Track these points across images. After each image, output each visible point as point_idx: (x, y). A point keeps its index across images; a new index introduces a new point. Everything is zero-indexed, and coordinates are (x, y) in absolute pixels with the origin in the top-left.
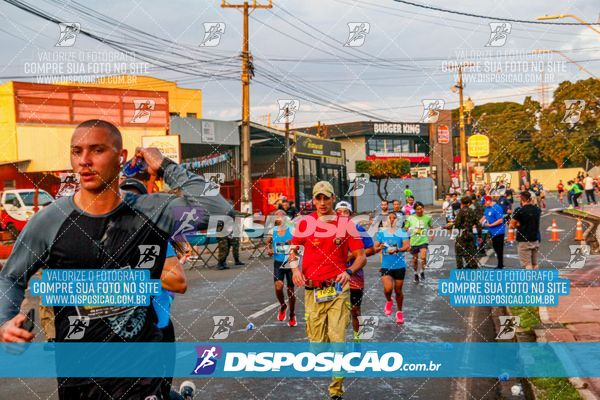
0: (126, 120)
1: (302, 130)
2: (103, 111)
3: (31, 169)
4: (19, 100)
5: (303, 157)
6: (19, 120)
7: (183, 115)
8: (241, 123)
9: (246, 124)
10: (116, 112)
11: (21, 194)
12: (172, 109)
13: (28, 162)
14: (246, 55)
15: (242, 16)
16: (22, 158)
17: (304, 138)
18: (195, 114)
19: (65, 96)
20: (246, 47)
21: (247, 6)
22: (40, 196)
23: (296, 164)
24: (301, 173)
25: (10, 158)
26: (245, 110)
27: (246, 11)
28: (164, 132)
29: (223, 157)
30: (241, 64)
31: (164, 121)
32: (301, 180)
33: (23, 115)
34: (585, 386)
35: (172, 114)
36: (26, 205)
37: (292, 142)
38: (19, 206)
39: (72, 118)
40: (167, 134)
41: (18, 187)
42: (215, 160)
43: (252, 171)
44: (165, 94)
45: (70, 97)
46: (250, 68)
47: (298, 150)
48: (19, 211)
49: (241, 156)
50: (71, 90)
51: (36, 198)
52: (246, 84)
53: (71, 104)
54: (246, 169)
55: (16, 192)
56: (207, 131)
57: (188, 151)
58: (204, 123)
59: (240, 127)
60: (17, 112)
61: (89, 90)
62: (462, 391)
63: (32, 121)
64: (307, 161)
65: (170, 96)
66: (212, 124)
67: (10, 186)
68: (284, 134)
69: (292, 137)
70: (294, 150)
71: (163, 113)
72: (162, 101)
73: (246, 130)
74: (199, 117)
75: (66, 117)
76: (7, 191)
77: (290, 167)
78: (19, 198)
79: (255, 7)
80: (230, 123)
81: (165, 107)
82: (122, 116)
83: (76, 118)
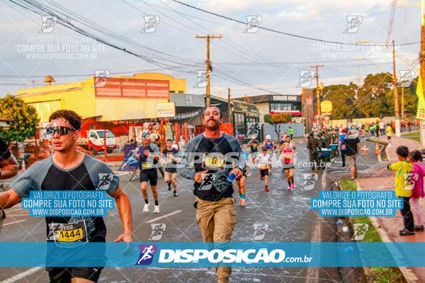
0: (148, 95)
1: (236, 99)
2: (137, 91)
3: (102, 120)
5: (237, 113)
6: (96, 96)
7: (177, 92)
8: (206, 96)
9: (208, 96)
10: (144, 91)
11: (98, 132)
12: (171, 89)
13: (101, 116)
14: (208, 62)
16: (98, 115)
17: (238, 103)
19: (118, 83)
20: (208, 58)
21: (209, 37)
22: (107, 133)
23: (234, 116)
24: (236, 121)
25: (93, 115)
26: (208, 87)
27: (208, 39)
28: (167, 101)
29: (197, 113)
30: (206, 66)
31: (167, 95)
32: (237, 124)
33: (99, 93)
34: (380, 227)
35: (171, 92)
36: (100, 137)
37: (232, 106)
38: (96, 138)
39: (122, 94)
40: (169, 102)
41: (96, 129)
42: (193, 115)
44: (167, 82)
45: (121, 84)
46: (210, 68)
47: (235, 109)
48: (97, 140)
50: (122, 80)
51: (105, 134)
53: (122, 87)
55: (95, 131)
56: (188, 100)
57: (179, 110)
58: (187, 96)
59: (205, 98)
60: (96, 91)
61: (130, 80)
63: (103, 96)
64: (239, 115)
65: (170, 83)
66: (191, 97)
67: (92, 128)
68: (227, 101)
69: (231, 103)
70: (233, 109)
71: (167, 91)
72: (166, 85)
73: (208, 100)
74: (184, 93)
75: (120, 94)
76: (91, 131)
77: (230, 118)
78: (97, 134)
79: (213, 37)
80: (200, 96)
81: (168, 88)
82: (146, 93)
83: (124, 94)
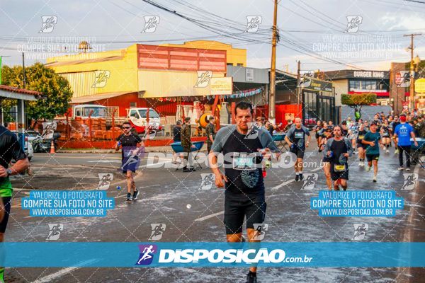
0: (201, 67)
2: (187, 62)
3: (145, 96)
4: (140, 55)
5: (308, 92)
6: (140, 67)
7: (235, 65)
8: (270, 70)
9: (273, 70)
10: (195, 62)
11: (139, 111)
12: (228, 62)
13: (144, 92)
14: (274, 28)
15: (274, 4)
16: (140, 90)
18: (242, 64)
19: (165, 53)
20: (275, 23)
22: (150, 112)
23: (303, 96)
24: (306, 101)
25: (134, 90)
26: (273, 62)
28: (223, 75)
29: (258, 91)
30: (272, 34)
31: (223, 68)
32: (306, 105)
33: (142, 64)
35: (228, 64)
36: (142, 117)
38: (138, 117)
39: (169, 66)
40: (225, 76)
41: (138, 107)
42: (253, 93)
43: (277, 99)
44: (224, 52)
45: (169, 53)
46: (277, 36)
48: (138, 120)
49: (269, 90)
50: (170, 49)
51: (148, 113)
52: (274, 46)
53: (169, 57)
54: (272, 99)
55: (137, 110)
56: (249, 75)
57: (237, 86)
58: (247, 70)
59: (269, 73)
60: (139, 62)
61: (180, 49)
62: (407, 239)
63: (147, 68)
64: (310, 94)
65: (228, 53)
66: (252, 70)
67: (133, 106)
68: (296, 77)
71: (223, 63)
72: (223, 56)
73: (273, 74)
74: (244, 66)
75: (166, 65)
76: (132, 109)
77: (299, 97)
78: (138, 113)
80: (263, 69)
81: (225, 60)
82: (199, 65)
83: (172, 66)
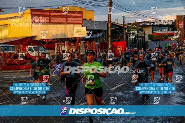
0: (68, 22)
1: (128, 24)
2: (60, 19)
3: (37, 39)
4: (32, 15)
5: (130, 34)
7: (88, 19)
8: (107, 22)
9: (109, 22)
10: (65, 19)
11: (33, 47)
12: (84, 18)
13: (36, 36)
16: (33, 35)
17: (130, 27)
18: (92, 19)
19: (48, 14)
22: (40, 48)
23: (127, 36)
25: (30, 35)
26: (109, 17)
28: (81, 26)
29: (101, 34)
30: (108, 1)
31: (81, 22)
32: (129, 41)
36: (35, 51)
37: (126, 29)
38: (33, 51)
39: (50, 21)
41: (32, 45)
42: (99, 35)
43: (112, 39)
44: (81, 12)
45: (49, 14)
46: (111, 3)
47: (127, 31)
49: (108, 33)
50: (50, 11)
51: (39, 48)
53: (49, 16)
54: (110, 38)
55: (32, 47)
56: (96, 25)
58: (95, 22)
59: (107, 24)
65: (83, 13)
66: (98, 23)
67: (30, 45)
68: (123, 26)
69: (125, 27)
70: (126, 31)
71: (81, 19)
72: (80, 15)
73: (109, 24)
75: (48, 21)
78: (33, 49)
80: (104, 22)
81: (82, 17)
82: (67, 21)
83: (52, 21)
